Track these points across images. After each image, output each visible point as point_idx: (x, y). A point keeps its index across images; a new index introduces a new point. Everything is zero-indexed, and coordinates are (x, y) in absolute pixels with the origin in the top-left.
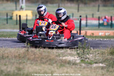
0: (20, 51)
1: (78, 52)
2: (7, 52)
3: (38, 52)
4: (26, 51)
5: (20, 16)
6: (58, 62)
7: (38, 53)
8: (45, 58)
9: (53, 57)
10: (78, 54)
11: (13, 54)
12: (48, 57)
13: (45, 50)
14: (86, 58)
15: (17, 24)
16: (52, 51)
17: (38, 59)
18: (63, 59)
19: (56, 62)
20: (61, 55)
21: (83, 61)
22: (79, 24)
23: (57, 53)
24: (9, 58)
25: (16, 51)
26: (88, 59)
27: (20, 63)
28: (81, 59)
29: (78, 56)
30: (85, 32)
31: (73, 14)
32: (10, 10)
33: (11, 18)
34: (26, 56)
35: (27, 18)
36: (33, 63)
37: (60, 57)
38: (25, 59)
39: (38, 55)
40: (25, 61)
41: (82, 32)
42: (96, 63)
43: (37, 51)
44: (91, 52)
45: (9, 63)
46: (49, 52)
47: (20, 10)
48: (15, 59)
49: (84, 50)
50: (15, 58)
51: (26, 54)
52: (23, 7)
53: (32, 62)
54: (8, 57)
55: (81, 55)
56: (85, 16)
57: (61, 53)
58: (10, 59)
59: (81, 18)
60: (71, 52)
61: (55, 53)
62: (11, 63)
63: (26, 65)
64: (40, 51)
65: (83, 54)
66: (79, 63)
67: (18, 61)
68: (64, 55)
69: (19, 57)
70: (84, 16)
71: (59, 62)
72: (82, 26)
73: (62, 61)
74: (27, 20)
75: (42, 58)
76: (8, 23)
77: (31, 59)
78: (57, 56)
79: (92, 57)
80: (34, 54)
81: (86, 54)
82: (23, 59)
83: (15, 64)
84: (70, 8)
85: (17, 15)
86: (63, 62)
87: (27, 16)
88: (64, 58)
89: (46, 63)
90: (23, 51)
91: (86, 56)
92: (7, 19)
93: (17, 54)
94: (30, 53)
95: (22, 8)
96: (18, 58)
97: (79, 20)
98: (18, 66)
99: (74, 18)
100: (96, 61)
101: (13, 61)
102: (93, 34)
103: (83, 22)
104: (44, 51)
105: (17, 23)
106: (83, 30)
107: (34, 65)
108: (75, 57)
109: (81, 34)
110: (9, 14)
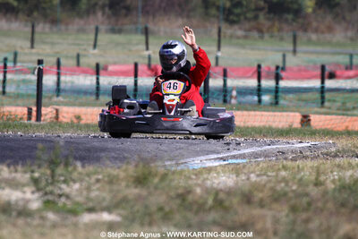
10: (35, 181)
14: (60, 196)
21: (51, 206)
22: (34, 87)
26: (68, 197)
28: (46, 198)
29: (33, 189)
30: (55, 112)
31: (16, 54)
41: (44, 110)
42: (91, 210)
44: (75, 175)
49: (53, 171)
55: (44, 183)
56: (54, 60)
59: (41, 67)
60: (13, 175)
65: (50, 181)
66: (39, 210)
70: (50, 62)
79: (77, 190)
81: (58, 181)
91: (60, 189)
100: (91, 204)
102: (78, 118)
103: (49, 80)
106: (47, 106)
108: (24, 192)
109: (43, 118)
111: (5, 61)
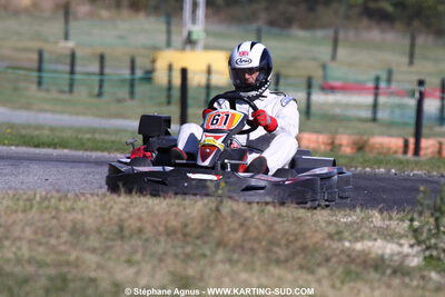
0: (188, 211)
1: (416, 224)
2: (137, 210)
3: (256, 218)
4: (211, 209)
5: (184, 72)
6: (334, 260)
7: (258, 223)
8: (283, 242)
9: (315, 240)
10: (416, 232)
12: (296, 240)
13: (284, 210)
15: (169, 103)
16: (309, 214)
17: (256, 246)
18: (354, 250)
19: (328, 260)
20: (346, 234)
21: (435, 263)
22: (412, 113)
23: (329, 223)
24: (144, 237)
25: (174, 209)
27: (188, 257)
28: (427, 253)
29: (413, 241)
30: (437, 145)
31: (390, 73)
32: (146, 48)
33: (148, 76)
34: (212, 229)
35: (208, 80)
36: (238, 261)
37: (341, 240)
38: (205, 243)
39: (257, 227)
40: (208, 253)
41: (425, 143)
43: (253, 215)
45: (144, 254)
46: (300, 218)
47: (183, 49)
48: (166, 242)
49: (437, 219)
50: (168, 235)
51: (212, 224)
52: (194, 37)
53: (235, 256)
54: (140, 231)
55: (425, 235)
57: (345, 223)
58: (147, 240)
59: (422, 89)
60: (387, 223)
61: (324, 225)
62: (152, 255)
63: (212, 264)
64: (267, 216)
65: (435, 231)
66: (419, 268)
67: (179, 250)
68: (359, 234)
69: (185, 235)
70: (432, 82)
71: (340, 262)
72: (425, 122)
73: (349, 256)
74: (208, 87)
76: (137, 96)
78: (331, 237)
80: (242, 225)
81: (444, 232)
82: (199, 242)
83: (169, 261)
84: (379, 47)
85: (170, 68)
86: (353, 261)
87: (209, 71)
88: (359, 246)
89: (286, 261)
90: (199, 211)
92: (132, 85)
93: (175, 223)
94: (229, 219)
95: (190, 42)
96: (180, 236)
97: (412, 94)
98: (178, 267)
99: (394, 86)
101: (160, 249)
103: (431, 106)
104: (279, 215)
106: (428, 137)
107: (240, 266)
108: (401, 245)
109: (423, 152)
110: (139, 62)
111: (377, 79)
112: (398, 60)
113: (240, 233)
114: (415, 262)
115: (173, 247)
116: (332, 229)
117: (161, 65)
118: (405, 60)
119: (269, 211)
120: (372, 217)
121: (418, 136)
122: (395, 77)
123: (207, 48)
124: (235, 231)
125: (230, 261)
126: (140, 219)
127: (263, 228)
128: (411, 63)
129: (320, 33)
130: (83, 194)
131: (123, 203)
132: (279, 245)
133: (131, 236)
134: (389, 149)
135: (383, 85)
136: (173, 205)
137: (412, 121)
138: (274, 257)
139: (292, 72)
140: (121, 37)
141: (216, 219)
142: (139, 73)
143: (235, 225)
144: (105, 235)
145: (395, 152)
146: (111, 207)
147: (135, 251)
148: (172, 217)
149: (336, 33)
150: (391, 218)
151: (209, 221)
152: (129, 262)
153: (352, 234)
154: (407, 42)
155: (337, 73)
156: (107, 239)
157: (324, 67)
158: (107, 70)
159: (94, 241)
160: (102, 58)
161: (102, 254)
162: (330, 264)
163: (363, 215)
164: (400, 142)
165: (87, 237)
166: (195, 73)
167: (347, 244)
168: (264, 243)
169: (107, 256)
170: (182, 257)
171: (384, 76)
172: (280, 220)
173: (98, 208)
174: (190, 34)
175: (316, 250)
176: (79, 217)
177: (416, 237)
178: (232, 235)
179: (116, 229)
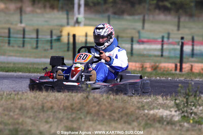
1: (177, 101)
2: (50, 99)
3: (105, 100)
4: (85, 98)
5: (74, 36)
6: (140, 118)
7: (106, 103)
8: (117, 111)
9: (131, 110)
10: (177, 105)
11: (61, 103)
12: (123, 110)
13: (118, 97)
14: (191, 113)
15: (68, 50)
16: (129, 98)
17: (104, 113)
18: (149, 114)
19: (137, 119)
20: (146, 107)
21: (186, 119)
22: (178, 52)
23: (138, 102)
24: (53, 111)
25: (67, 98)
26: (195, 114)
27: (73, 119)
28: (183, 115)
29: (176, 109)
30: (190, 66)
31: (169, 34)
32: (57, 25)
33: (59, 39)
34: (85, 106)
35: (86, 40)
36: (96, 120)
37: (144, 110)
38: (81, 112)
39: (105, 105)
40: (83, 117)
41: (184, 66)
43: (103, 99)
44: (200, 102)
45: (53, 118)
46: (125, 100)
47: (74, 26)
48: (64, 113)
49: (187, 99)
50: (65, 110)
51: (84, 104)
52: (79, 20)
53: (95, 118)
54: (52, 108)
55: (182, 106)
56: (190, 37)
57: (146, 102)
58: (55, 112)
59: (183, 41)
60: (165, 101)
61: (136, 103)
62: (57, 119)
63: (84, 122)
64: (110, 100)
65: (186, 105)
66: (179, 121)
67: (69, 116)
68: (152, 107)
69: (72, 109)
70: (188, 38)
71: (143, 119)
72: (184, 56)
73: (147, 117)
74: (86, 43)
75: (113, 111)
76: (54, 47)
77: (93, 112)
78: (139, 108)
79: (201, 110)
80: (98, 104)
81: (190, 105)
82: (79, 112)
83: (65, 121)
84: (164, 23)
85: (69, 34)
86: (149, 119)
87: (86, 36)
88: (152, 112)
89: (118, 120)
90: (78, 98)
91: (191, 109)
92: (51, 42)
93: (68, 104)
94: (92, 101)
95: (77, 22)
96: (70, 110)
97: (179, 44)
98: (69, 124)
99: (171, 40)
101: (61, 115)
103: (187, 49)
104: (116, 99)
105: (68, 48)
106: (186, 63)
107: (97, 122)
108: (171, 111)
109: (183, 70)
110: (54, 32)
111: (163, 37)
112: (172, 28)
113: (97, 108)
114: (177, 119)
115: (67, 115)
116: (139, 105)
117: (65, 33)
118: (176, 28)
119: (111, 98)
120: (158, 99)
121: (181, 62)
122: (171, 36)
123: (85, 25)
124: (95, 107)
125: (93, 121)
126: (51, 102)
127: (108, 105)
128: (178, 29)
129: (137, 17)
130: (26, 92)
131: (44, 95)
132: (115, 113)
133: (48, 110)
134: (168, 69)
135: (165, 40)
136: (67, 96)
137: (179, 56)
138: (112, 118)
139: (124, 35)
140: (46, 21)
141: (86, 102)
142: (54, 37)
143: (95, 104)
144: (35, 110)
145: (171, 70)
146: (39, 98)
147: (49, 118)
148: (66, 101)
149: (144, 17)
150: (167, 99)
151: (83, 103)
152: (47, 122)
153: (148, 107)
154: (176, 20)
155: (145, 35)
156: (36, 112)
157: (139, 32)
158: (40, 37)
159: (31, 113)
160: (37, 31)
161: (34, 119)
162: (138, 121)
163: (154, 98)
164: (173, 65)
165: (27, 112)
166: (79, 36)
167: (146, 111)
168: (108, 112)
169: (36, 119)
170: (71, 119)
171: (166, 35)
172: (116, 102)
173: (33, 98)
174: (77, 19)
175: (132, 115)
176: (24, 102)
177: (177, 107)
178: (93, 109)
179: (40, 107)
